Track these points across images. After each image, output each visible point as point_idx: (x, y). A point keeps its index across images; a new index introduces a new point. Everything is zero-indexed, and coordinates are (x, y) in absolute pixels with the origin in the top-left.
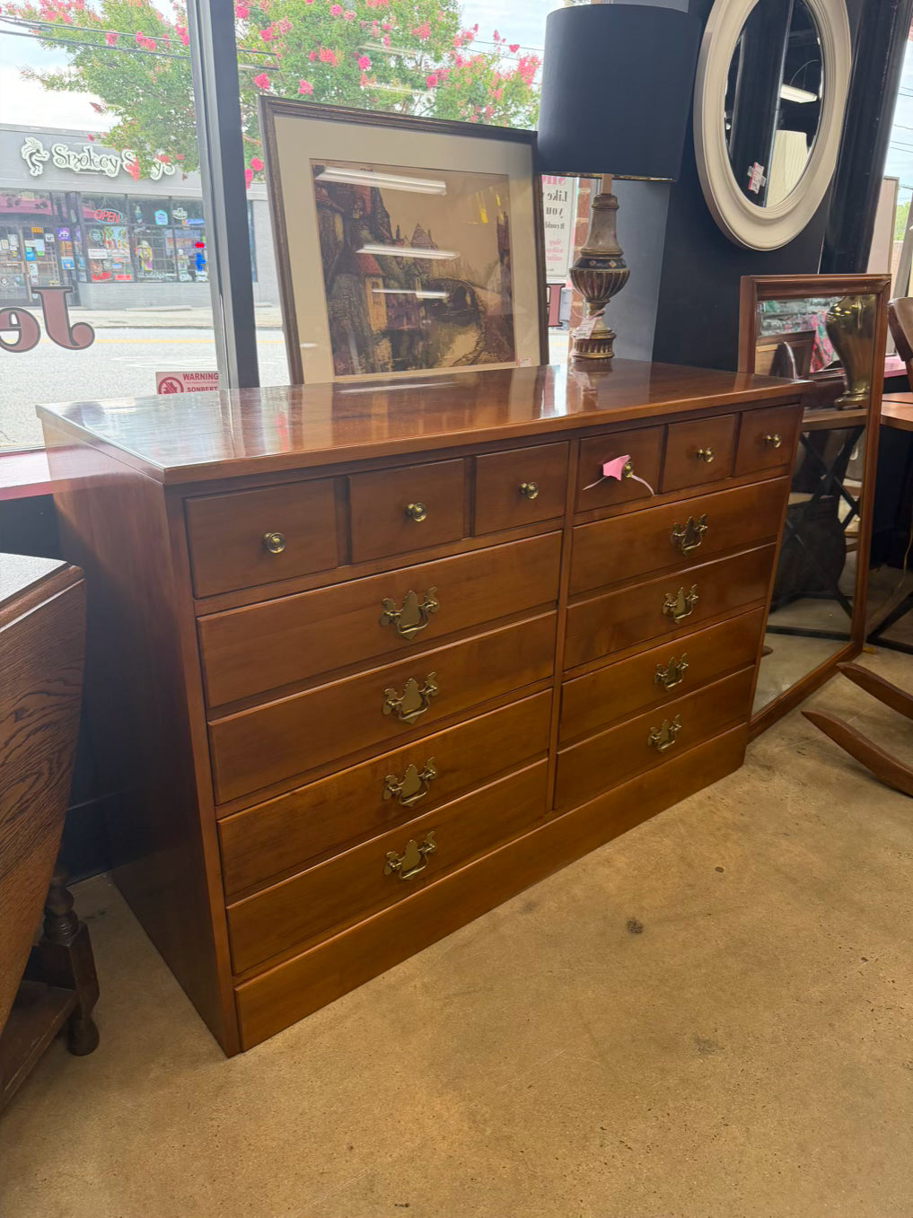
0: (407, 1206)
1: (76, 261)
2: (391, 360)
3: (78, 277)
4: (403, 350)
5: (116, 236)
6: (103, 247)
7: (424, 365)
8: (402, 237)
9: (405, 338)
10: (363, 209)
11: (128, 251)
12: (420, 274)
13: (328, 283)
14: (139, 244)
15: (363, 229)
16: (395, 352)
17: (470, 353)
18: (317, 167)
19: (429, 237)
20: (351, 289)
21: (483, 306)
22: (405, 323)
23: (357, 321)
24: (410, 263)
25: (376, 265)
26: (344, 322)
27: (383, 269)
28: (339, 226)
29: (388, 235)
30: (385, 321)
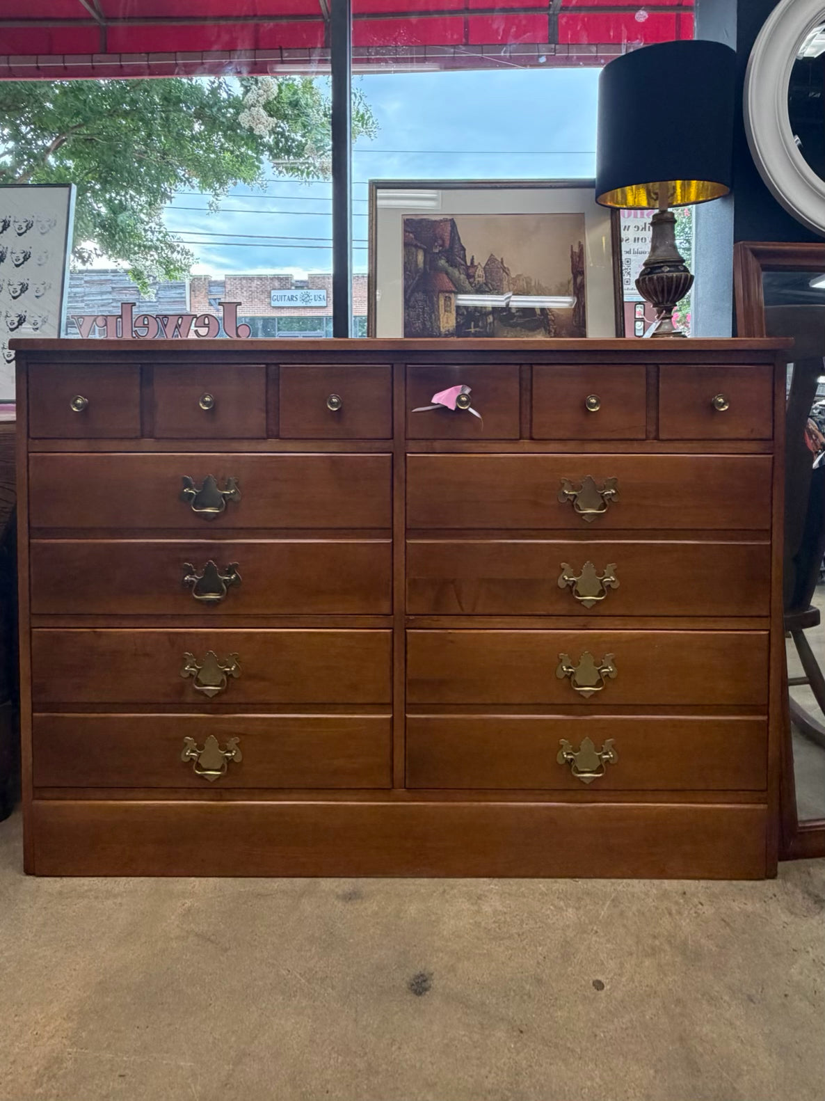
8: (476, 264)
10: (443, 245)
12: (491, 290)
13: (407, 297)
15: (441, 258)
18: (407, 220)
19: (502, 262)
20: (426, 301)
21: (553, 315)
22: (472, 327)
23: (428, 324)
24: (481, 283)
25: (451, 284)
26: (417, 325)
27: (456, 288)
28: (421, 258)
29: (463, 263)
30: (455, 325)
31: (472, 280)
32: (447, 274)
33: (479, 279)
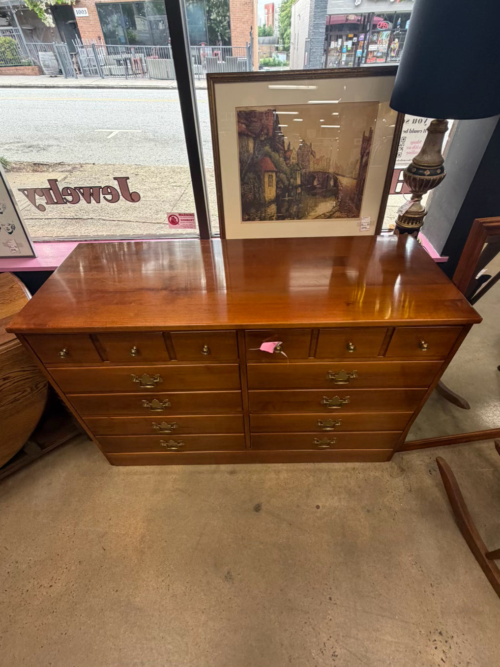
1: (363, 52)
2: (276, 215)
3: (361, 61)
4: (283, 210)
5: (384, 37)
6: (376, 43)
7: (295, 218)
8: (291, 148)
9: (286, 204)
10: (267, 134)
11: (387, 45)
12: (301, 169)
13: (242, 176)
14: (394, 40)
15: (266, 146)
16: (279, 210)
17: (327, 213)
18: (240, 111)
19: (311, 146)
20: (255, 179)
21: (342, 186)
22: (287, 196)
23: (257, 195)
24: (294, 163)
25: (273, 166)
26: (250, 196)
27: (276, 167)
28: (251, 145)
29: (282, 148)
30: (275, 195)
31: (288, 162)
32: (270, 157)
33: (293, 161)
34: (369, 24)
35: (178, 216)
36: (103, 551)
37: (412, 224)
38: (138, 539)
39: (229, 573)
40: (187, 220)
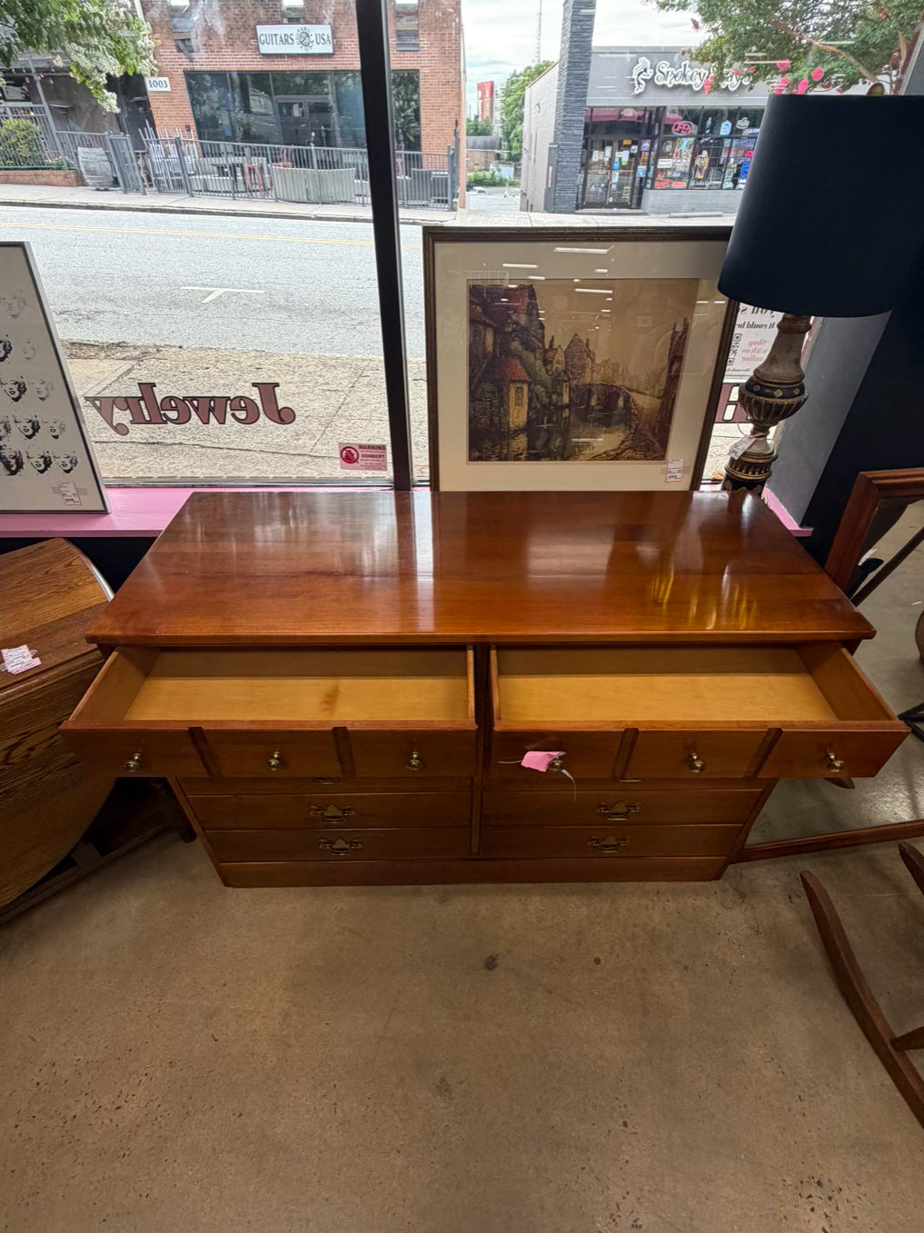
0: (216, 1040)
1: (648, 170)
2: (525, 452)
3: (645, 184)
4: (539, 444)
5: (684, 147)
6: (671, 157)
7: (558, 458)
8: (555, 346)
9: (543, 434)
10: (516, 323)
12: (570, 379)
13: (473, 388)
15: (514, 340)
16: (530, 446)
17: (611, 451)
18: (474, 286)
19: (587, 345)
20: (494, 393)
21: (637, 409)
22: (545, 422)
23: (496, 419)
24: (560, 370)
25: (524, 373)
26: (484, 420)
27: (529, 375)
28: (489, 339)
29: (540, 345)
30: (526, 420)
31: (548, 367)
32: (521, 359)
33: (558, 366)
34: (657, 124)
35: (358, 450)
36: (214, 1042)
37: (754, 473)
38: (277, 1021)
39: (443, 1079)
40: (373, 456)
